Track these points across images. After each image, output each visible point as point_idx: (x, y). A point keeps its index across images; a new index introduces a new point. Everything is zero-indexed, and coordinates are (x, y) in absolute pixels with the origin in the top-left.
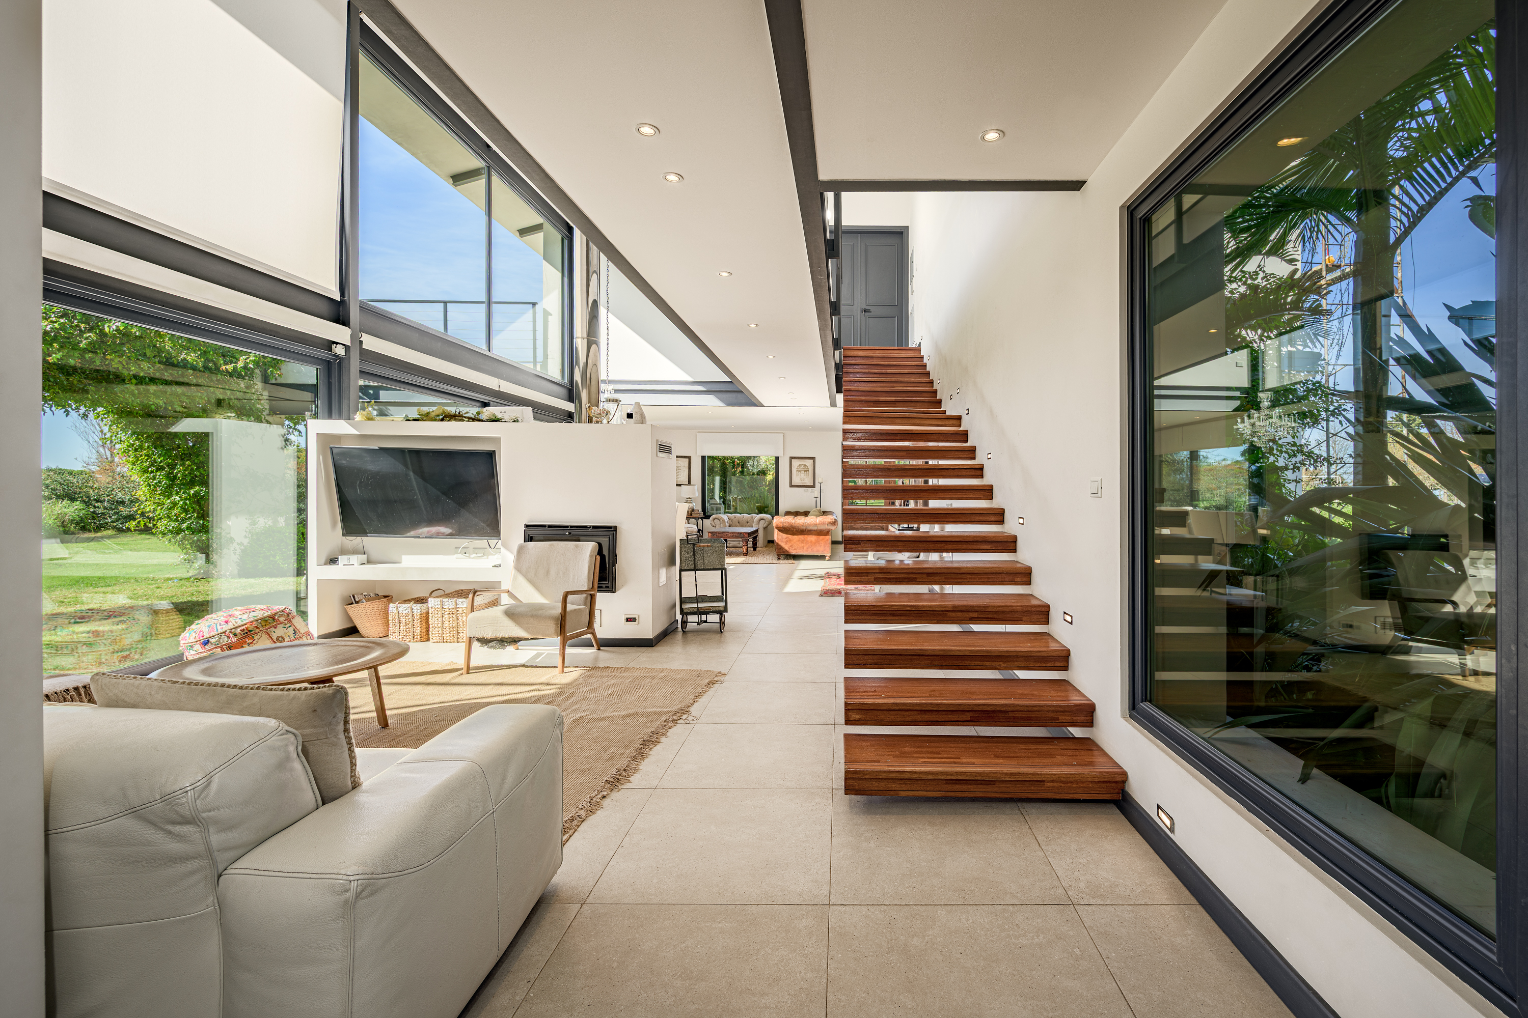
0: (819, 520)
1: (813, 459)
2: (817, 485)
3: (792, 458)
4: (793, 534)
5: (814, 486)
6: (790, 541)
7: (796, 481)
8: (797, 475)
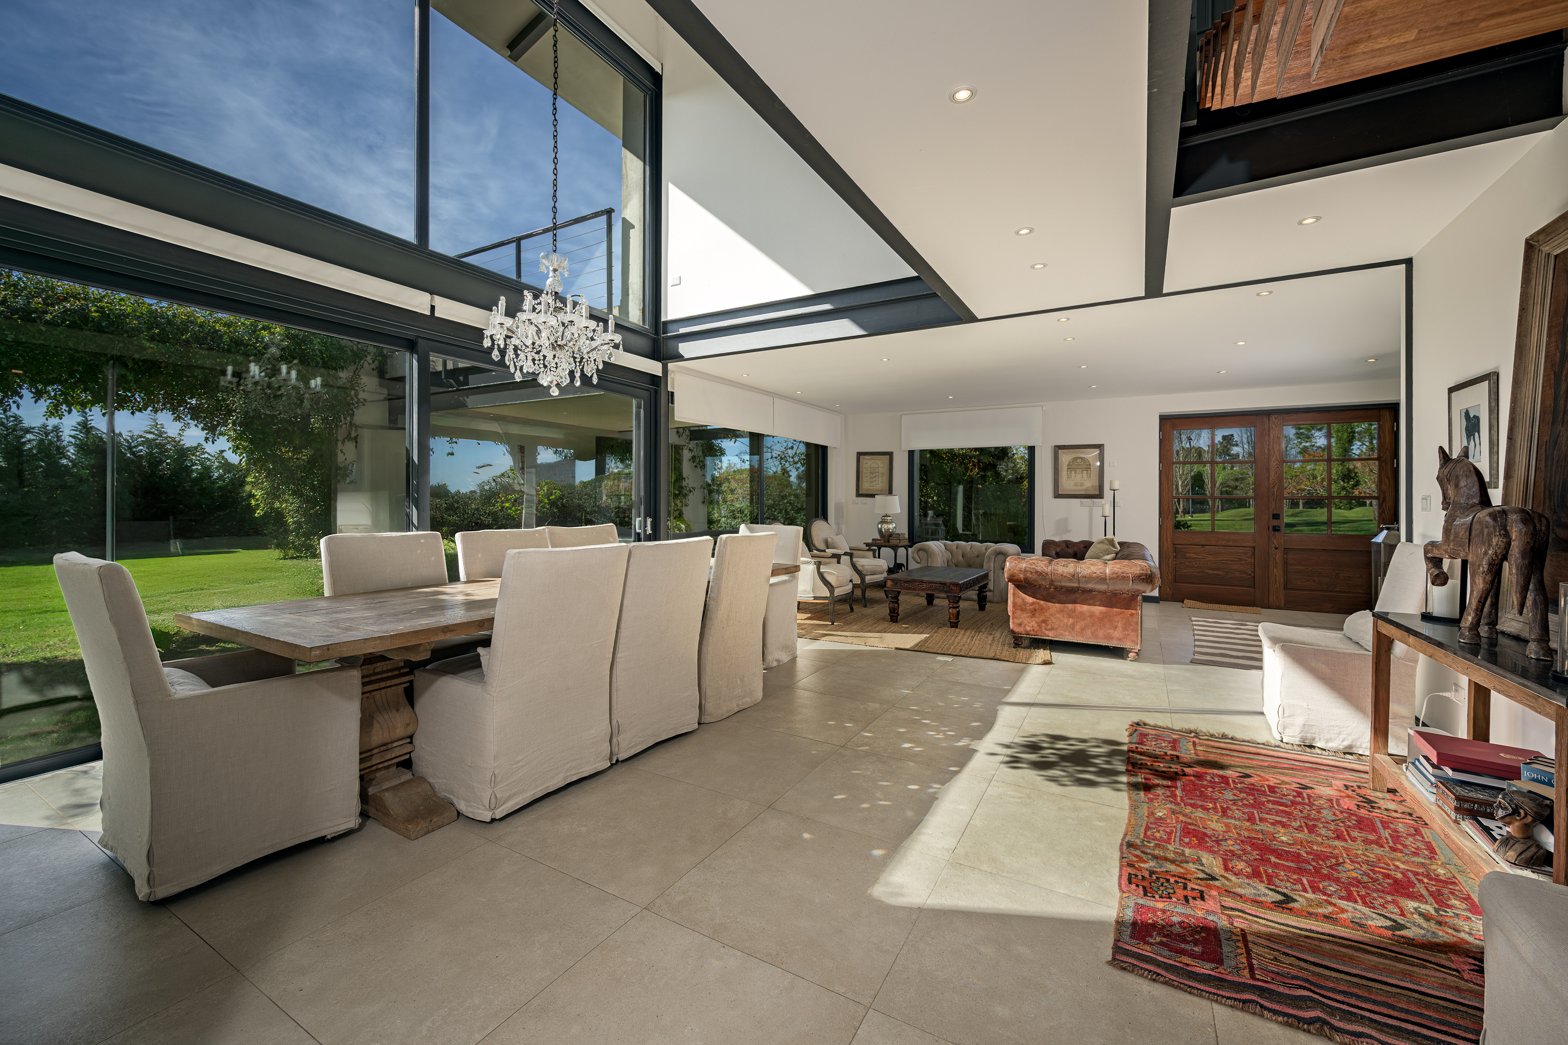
0: (1111, 568)
1: (1100, 447)
2: (1108, 493)
3: (1058, 448)
4: (1049, 598)
5: (1100, 496)
6: (1042, 609)
7: (1067, 485)
8: (1069, 477)
